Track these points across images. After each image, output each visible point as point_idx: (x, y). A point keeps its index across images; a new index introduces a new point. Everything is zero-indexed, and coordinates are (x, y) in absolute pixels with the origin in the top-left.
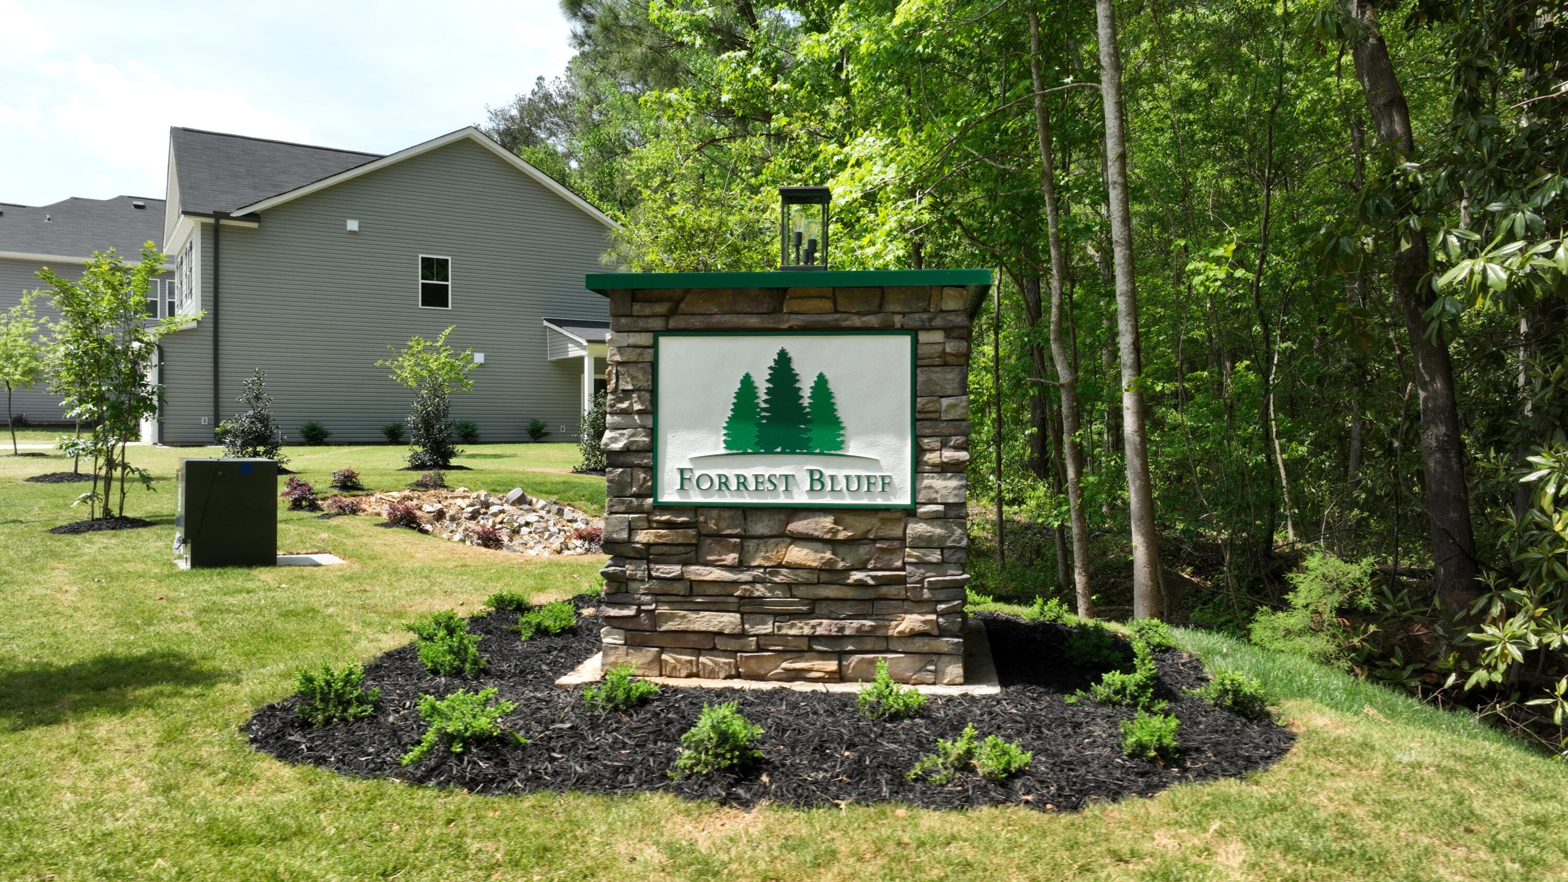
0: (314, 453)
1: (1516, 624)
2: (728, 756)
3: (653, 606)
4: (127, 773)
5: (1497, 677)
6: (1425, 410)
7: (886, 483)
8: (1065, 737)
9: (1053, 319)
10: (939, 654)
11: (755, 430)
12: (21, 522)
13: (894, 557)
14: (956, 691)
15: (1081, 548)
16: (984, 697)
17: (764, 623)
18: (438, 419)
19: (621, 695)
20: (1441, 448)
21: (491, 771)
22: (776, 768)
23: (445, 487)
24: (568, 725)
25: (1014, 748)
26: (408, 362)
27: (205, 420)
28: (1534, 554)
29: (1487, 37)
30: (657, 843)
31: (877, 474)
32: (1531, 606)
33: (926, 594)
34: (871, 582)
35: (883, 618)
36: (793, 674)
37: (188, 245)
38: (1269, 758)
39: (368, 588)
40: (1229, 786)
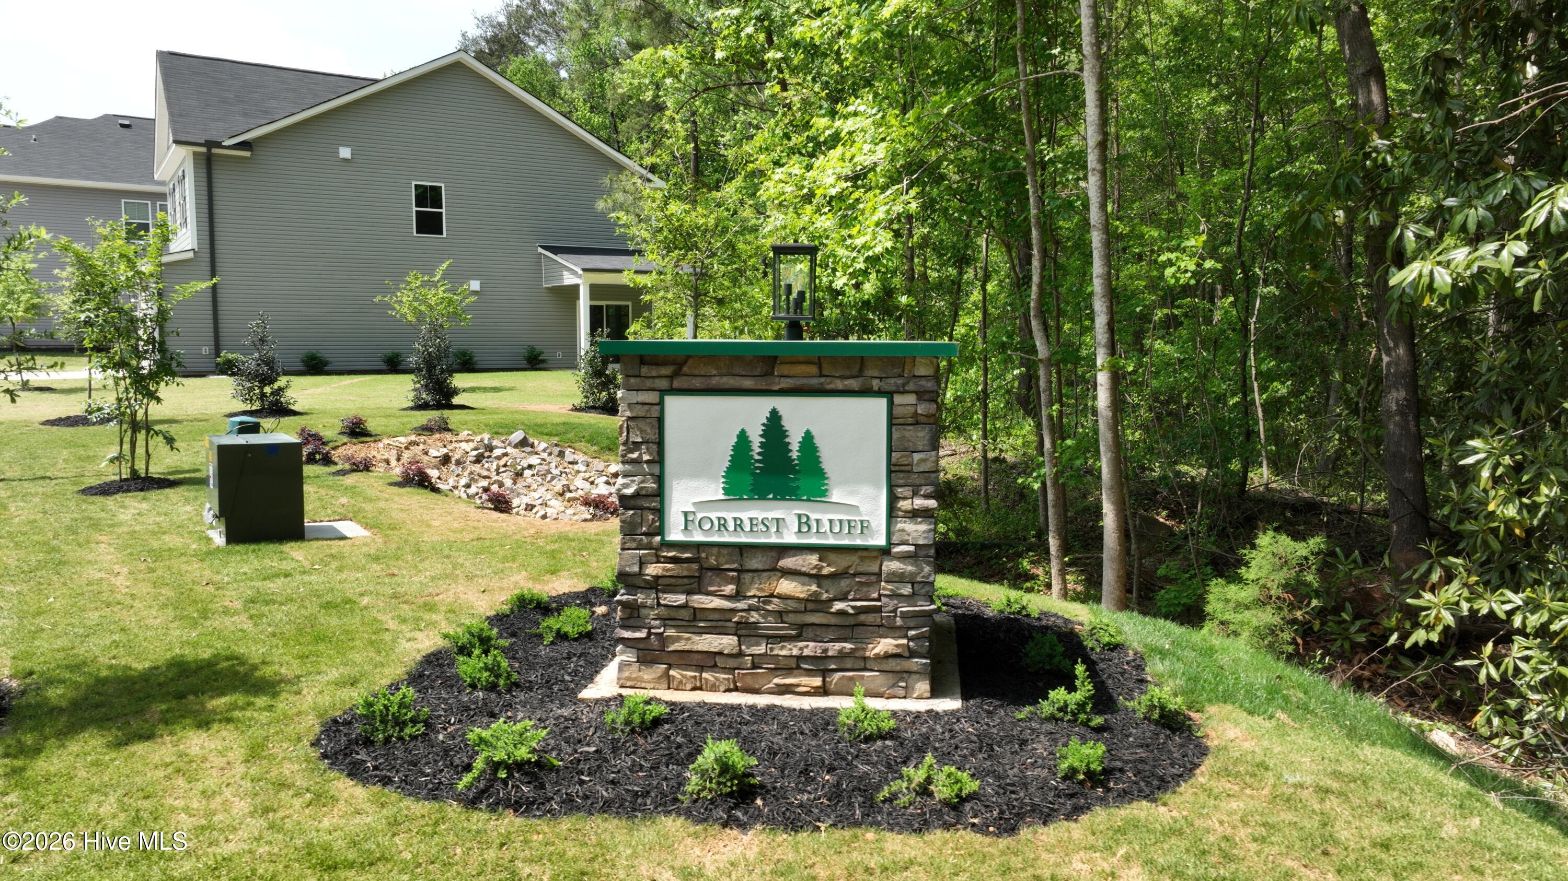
0: (316, 386)
1: (1452, 591)
2: (729, 784)
3: (662, 630)
4: (227, 793)
5: (1434, 637)
6: (1387, 375)
7: (865, 527)
8: (1012, 753)
9: (1033, 296)
10: (910, 672)
11: (749, 479)
12: (50, 478)
13: (871, 589)
14: (922, 706)
15: (1055, 513)
16: (946, 713)
17: (758, 644)
18: (439, 358)
19: (637, 719)
20: (1401, 412)
21: (532, 794)
22: (768, 792)
23: (449, 430)
24: (593, 749)
25: (965, 776)
26: (406, 297)
27: (205, 350)
28: (1469, 526)
29: (1455, 29)
30: (673, 868)
31: (857, 518)
32: (1465, 574)
33: (899, 621)
34: (851, 611)
35: (862, 641)
36: (784, 688)
37: (180, 173)
38: (1181, 776)
39: (396, 572)
40: (1140, 810)
